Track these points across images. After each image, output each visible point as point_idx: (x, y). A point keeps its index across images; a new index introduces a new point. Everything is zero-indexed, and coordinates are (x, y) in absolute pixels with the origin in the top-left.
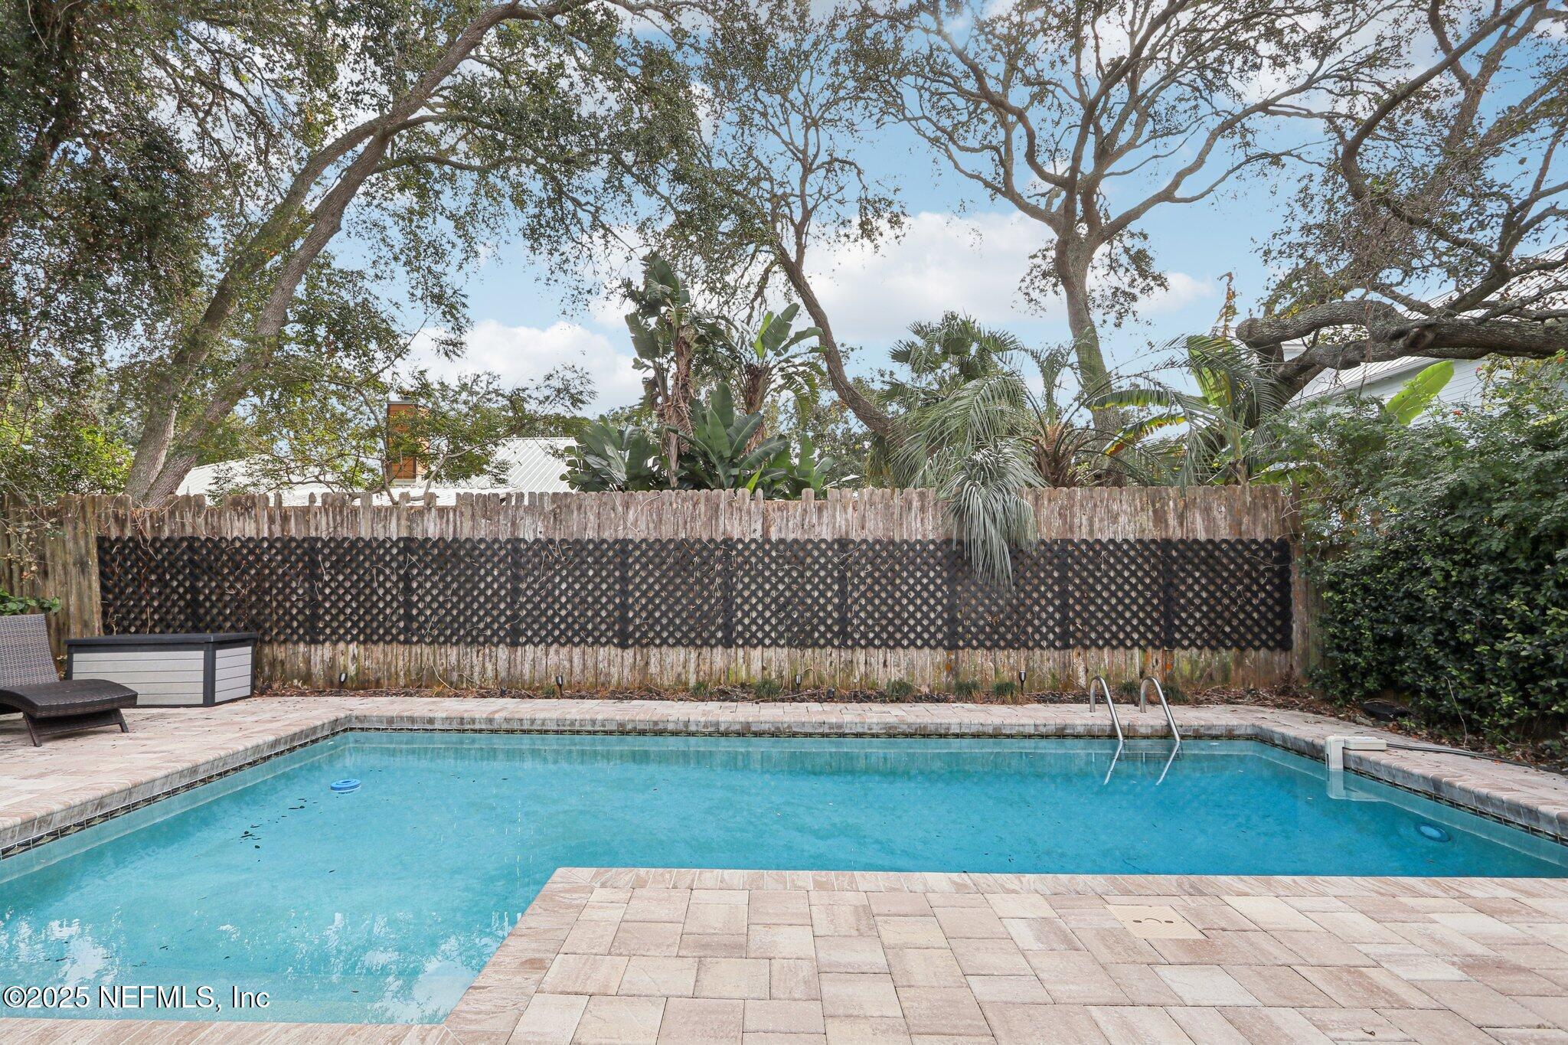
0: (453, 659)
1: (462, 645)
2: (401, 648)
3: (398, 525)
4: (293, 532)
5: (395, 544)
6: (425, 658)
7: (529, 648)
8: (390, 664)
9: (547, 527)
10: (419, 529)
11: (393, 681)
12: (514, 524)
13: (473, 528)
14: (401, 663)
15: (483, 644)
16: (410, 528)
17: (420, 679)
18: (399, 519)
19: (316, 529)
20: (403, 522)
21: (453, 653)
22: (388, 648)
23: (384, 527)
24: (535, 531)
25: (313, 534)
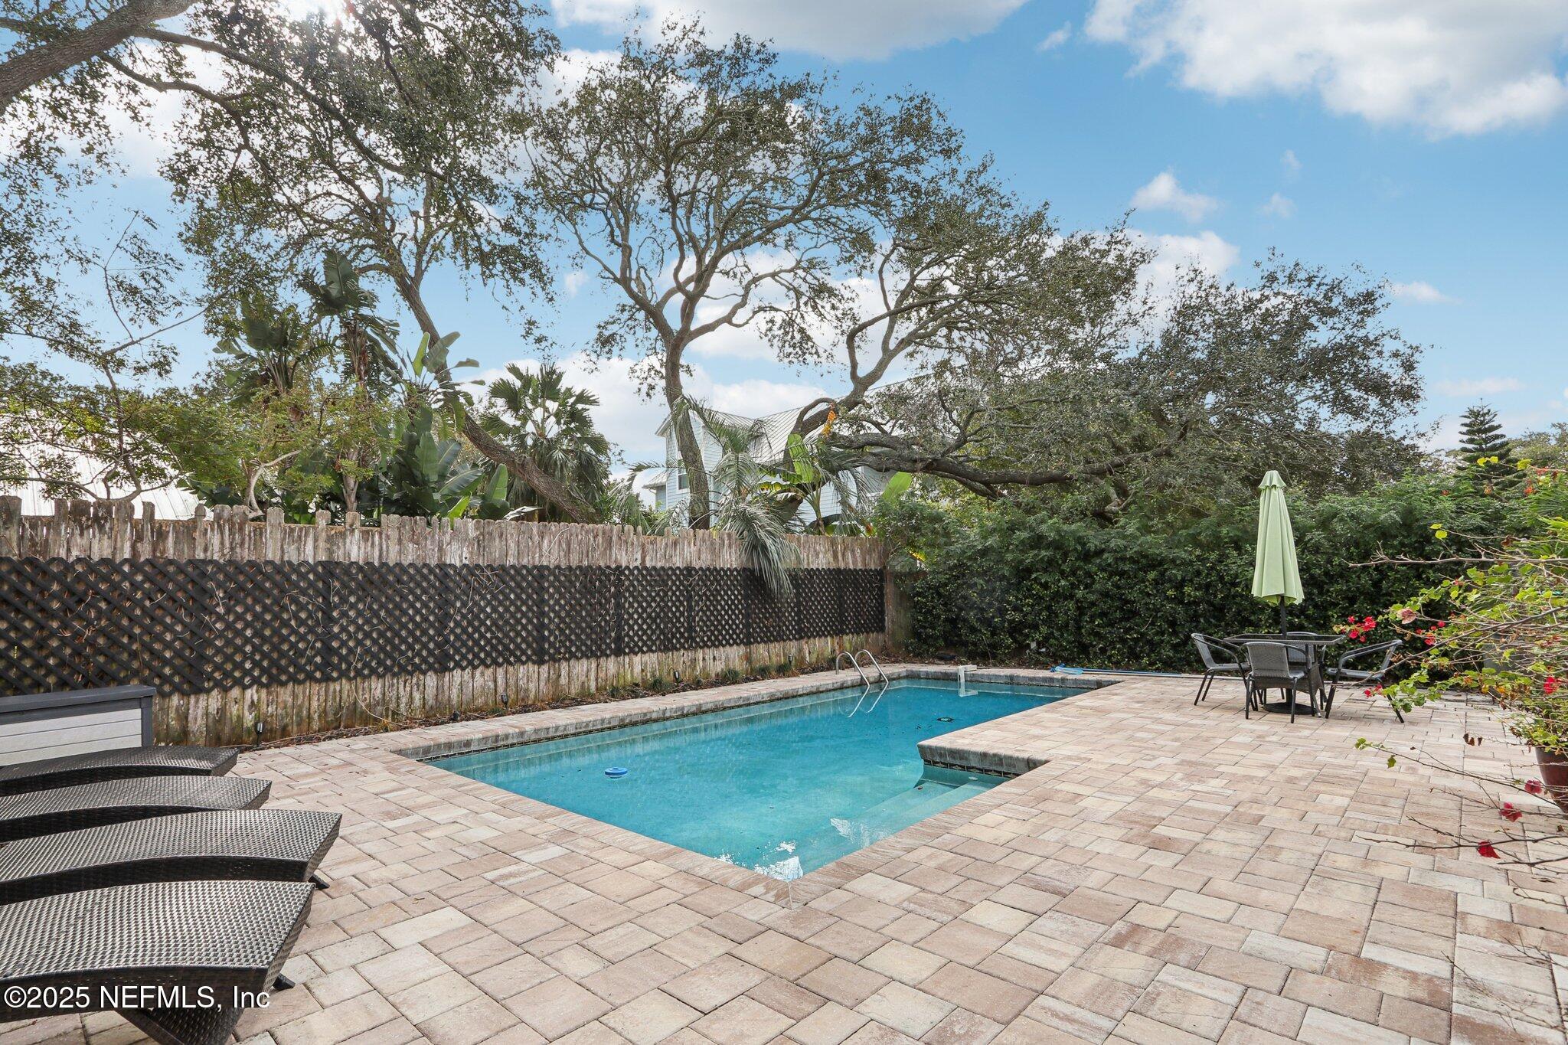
0: (378, 693)
1: (388, 677)
2: (316, 687)
3: (315, 547)
4: (170, 553)
5: (312, 569)
6: (345, 696)
7: (457, 673)
8: (301, 707)
9: (471, 553)
10: (341, 552)
11: (305, 726)
12: (441, 549)
13: (400, 552)
14: (315, 704)
15: (411, 674)
16: (330, 552)
17: (339, 720)
18: (316, 540)
19: (206, 550)
20: (322, 544)
21: (376, 686)
22: (299, 689)
23: (298, 549)
24: (461, 556)
25: (200, 555)
